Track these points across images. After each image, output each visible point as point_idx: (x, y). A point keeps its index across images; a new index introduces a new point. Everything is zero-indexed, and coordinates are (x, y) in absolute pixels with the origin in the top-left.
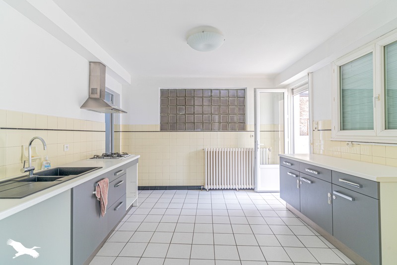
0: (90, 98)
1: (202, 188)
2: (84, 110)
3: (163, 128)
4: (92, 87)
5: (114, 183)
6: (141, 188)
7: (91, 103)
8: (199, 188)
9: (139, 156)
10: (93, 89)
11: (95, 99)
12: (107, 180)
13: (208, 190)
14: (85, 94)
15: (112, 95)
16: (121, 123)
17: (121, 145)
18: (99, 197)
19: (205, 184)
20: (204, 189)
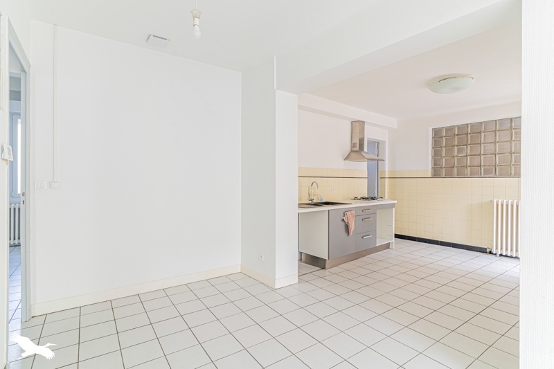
0: (352, 151)
1: (488, 250)
2: (347, 161)
3: (436, 173)
4: (353, 142)
5: (362, 217)
6: (397, 236)
7: (353, 155)
8: (483, 251)
9: (396, 202)
10: (354, 144)
11: (356, 151)
12: (354, 212)
13: (498, 255)
14: (348, 148)
15: (378, 143)
16: (387, 169)
17: (386, 190)
18: (346, 221)
19: (492, 246)
20: (490, 253)
